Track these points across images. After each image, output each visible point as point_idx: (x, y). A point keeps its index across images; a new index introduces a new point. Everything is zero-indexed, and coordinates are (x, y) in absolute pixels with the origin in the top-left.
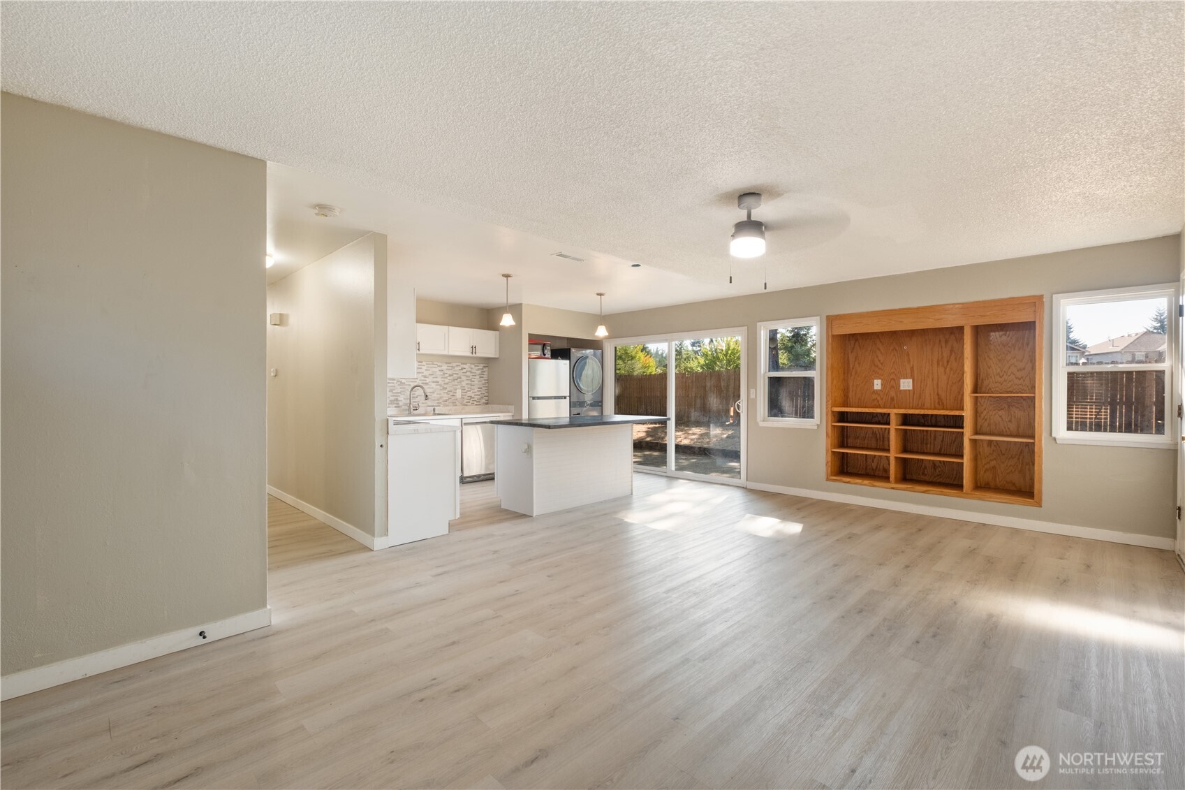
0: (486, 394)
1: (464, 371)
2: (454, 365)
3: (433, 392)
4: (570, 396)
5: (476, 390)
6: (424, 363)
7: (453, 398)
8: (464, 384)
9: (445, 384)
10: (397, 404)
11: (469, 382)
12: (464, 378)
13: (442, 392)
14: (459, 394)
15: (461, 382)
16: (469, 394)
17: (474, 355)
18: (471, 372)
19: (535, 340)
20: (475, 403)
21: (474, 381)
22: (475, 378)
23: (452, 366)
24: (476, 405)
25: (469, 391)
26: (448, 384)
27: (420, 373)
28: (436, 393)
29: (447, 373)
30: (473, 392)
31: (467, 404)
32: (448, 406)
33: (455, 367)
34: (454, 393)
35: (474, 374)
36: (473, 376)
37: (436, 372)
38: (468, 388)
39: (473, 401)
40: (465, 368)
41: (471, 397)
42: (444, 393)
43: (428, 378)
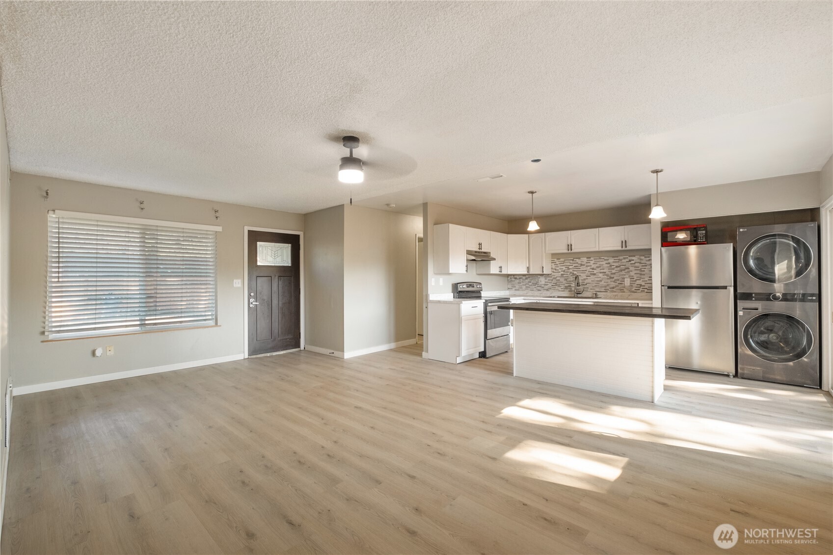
1: (632, 262)
2: (621, 258)
3: (601, 281)
6: (592, 259)
7: (621, 286)
8: (632, 274)
9: (611, 274)
11: (638, 272)
12: (631, 268)
13: (609, 281)
14: (627, 282)
15: (629, 272)
16: (638, 282)
17: (624, 248)
18: (640, 263)
20: (646, 290)
21: (644, 271)
22: (645, 268)
23: (619, 259)
24: (647, 292)
25: (638, 280)
26: (615, 274)
27: (588, 266)
28: (603, 282)
29: (613, 266)
30: (643, 281)
31: (636, 292)
32: (615, 292)
33: (622, 259)
34: (621, 281)
35: (644, 265)
36: (642, 266)
37: (603, 265)
38: (637, 277)
39: (643, 288)
40: (633, 260)
41: (641, 285)
42: (611, 281)
43: (595, 269)
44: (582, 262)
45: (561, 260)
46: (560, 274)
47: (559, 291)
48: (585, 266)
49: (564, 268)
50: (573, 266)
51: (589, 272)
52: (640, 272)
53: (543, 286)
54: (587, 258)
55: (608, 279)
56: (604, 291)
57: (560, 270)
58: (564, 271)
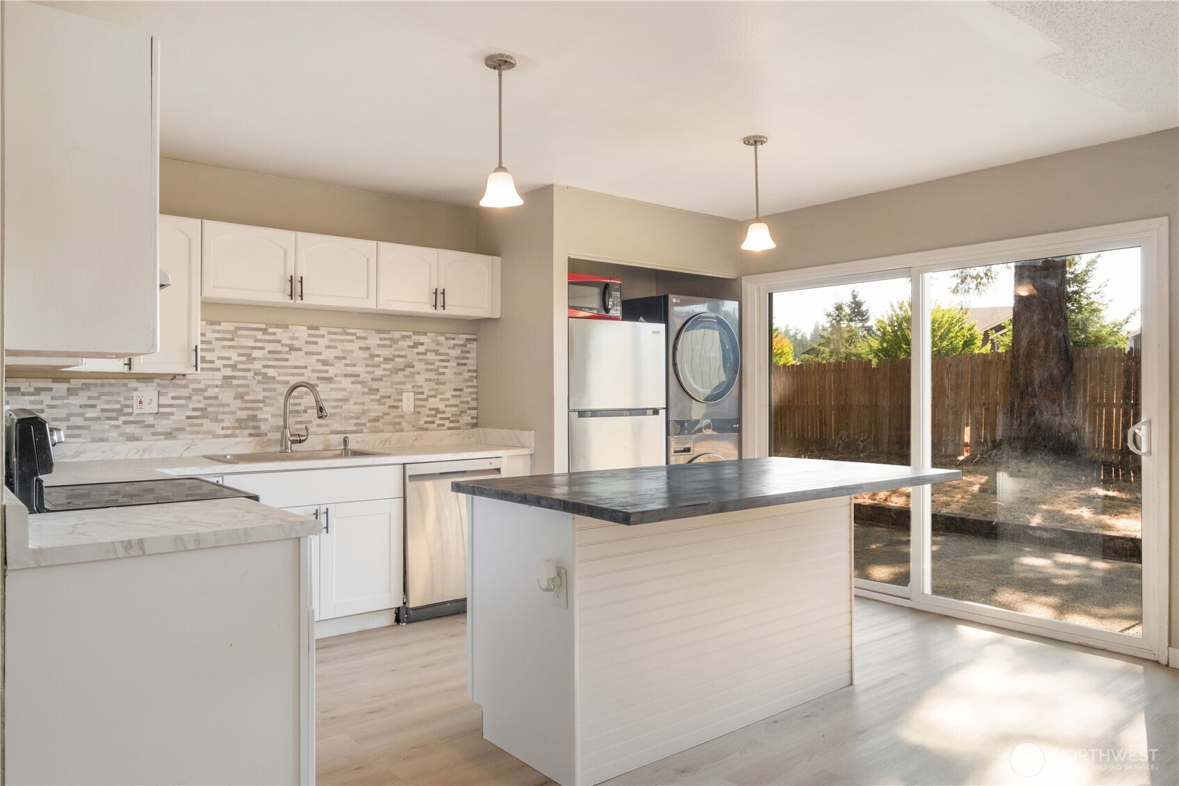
0: (473, 404)
1: (421, 349)
2: (397, 335)
3: (346, 400)
4: (667, 409)
5: (449, 394)
6: (322, 331)
7: (394, 413)
8: (420, 379)
9: (373, 379)
10: (254, 428)
11: (432, 375)
12: (419, 366)
13: (367, 399)
14: (408, 403)
15: (412, 375)
16: (433, 403)
17: (440, 311)
18: (437, 353)
19: (582, 274)
20: (447, 423)
21: (444, 374)
22: (446, 367)
23: (391, 339)
24: (449, 428)
25: (431, 396)
26: (381, 380)
27: (312, 354)
28: (351, 402)
29: (378, 356)
30: (441, 400)
31: (427, 429)
32: (382, 431)
33: (398, 340)
34: (396, 400)
35: (443, 358)
36: (442, 361)
37: (352, 351)
38: (430, 390)
39: (442, 419)
40: (422, 344)
41: (437, 410)
42: (372, 400)
43: (333, 365)
44: (293, 338)
45: (225, 326)
46: (219, 375)
47: (216, 436)
48: (302, 353)
49: (234, 355)
50: (265, 352)
51: (313, 371)
52: (436, 377)
53: (150, 420)
54: (310, 328)
55: (364, 393)
56: (354, 428)
57: (219, 363)
58: (234, 367)
